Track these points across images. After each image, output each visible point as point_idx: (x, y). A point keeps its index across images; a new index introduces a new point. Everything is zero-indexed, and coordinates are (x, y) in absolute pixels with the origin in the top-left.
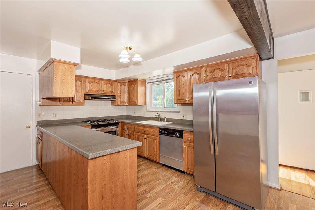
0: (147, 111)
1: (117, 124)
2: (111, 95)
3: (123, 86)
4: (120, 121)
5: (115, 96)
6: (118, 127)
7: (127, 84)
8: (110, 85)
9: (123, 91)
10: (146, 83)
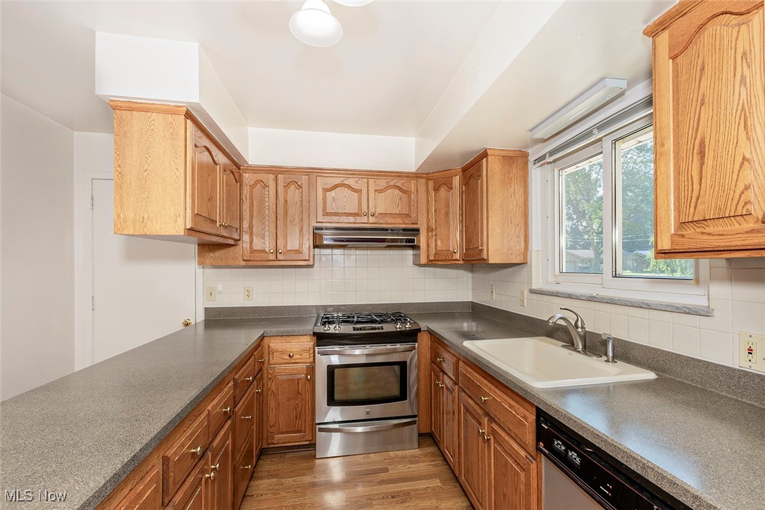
0: (532, 292)
1: (411, 336)
2: (404, 226)
3: (443, 191)
4: (423, 325)
5: (418, 230)
6: (414, 348)
7: (456, 181)
8: (397, 191)
9: (443, 212)
10: (530, 164)
